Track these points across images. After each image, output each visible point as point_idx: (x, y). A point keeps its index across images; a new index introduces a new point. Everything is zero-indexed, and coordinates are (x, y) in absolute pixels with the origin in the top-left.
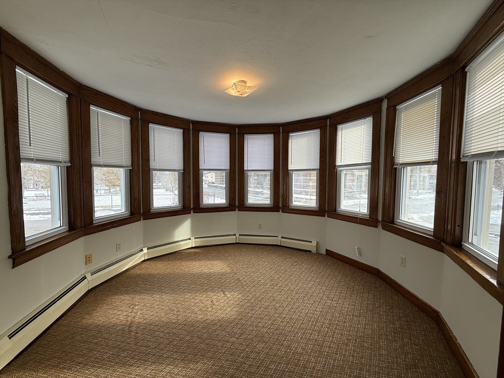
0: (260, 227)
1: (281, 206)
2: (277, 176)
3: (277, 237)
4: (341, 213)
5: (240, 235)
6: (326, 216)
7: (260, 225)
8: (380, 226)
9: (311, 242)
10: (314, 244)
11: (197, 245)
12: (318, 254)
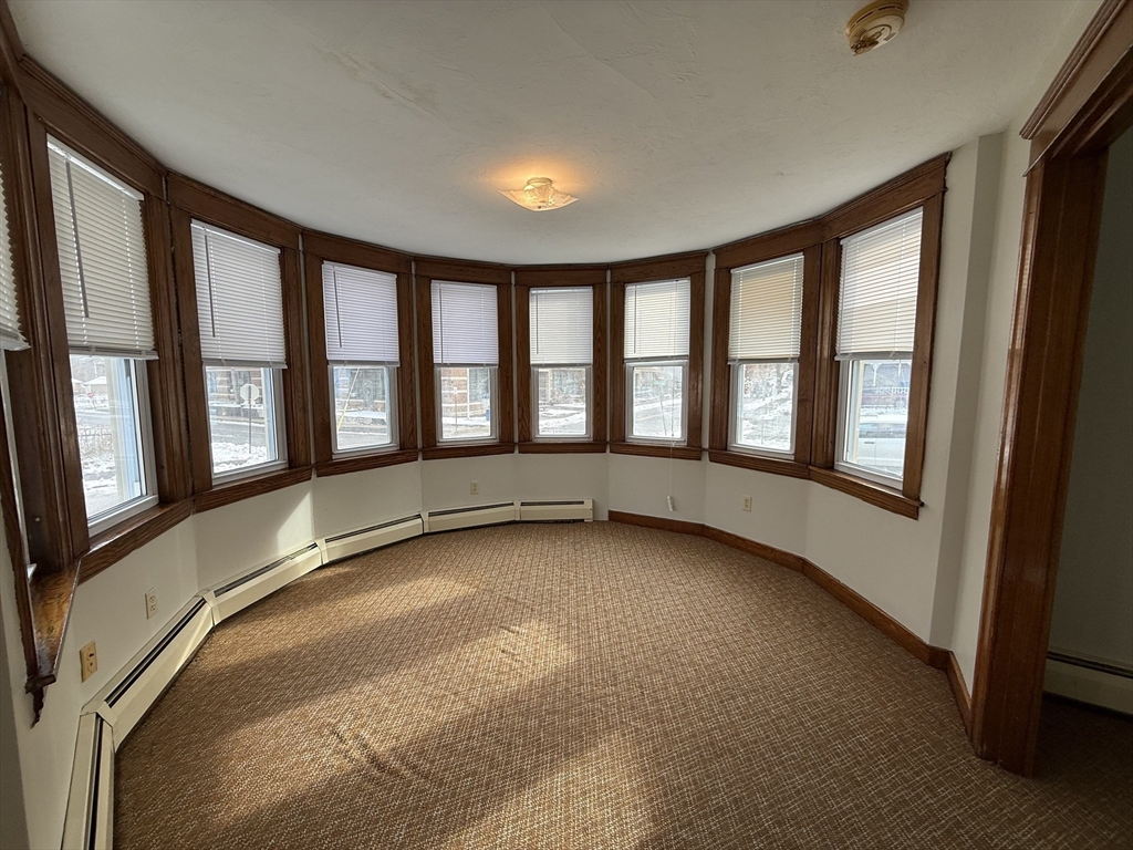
0: (474, 490)
1: (516, 440)
2: (507, 377)
3: (512, 504)
4: (636, 442)
5: (431, 515)
6: (608, 450)
7: (475, 485)
8: (706, 456)
9: (582, 503)
10: (588, 505)
11: (335, 557)
12: (596, 522)
